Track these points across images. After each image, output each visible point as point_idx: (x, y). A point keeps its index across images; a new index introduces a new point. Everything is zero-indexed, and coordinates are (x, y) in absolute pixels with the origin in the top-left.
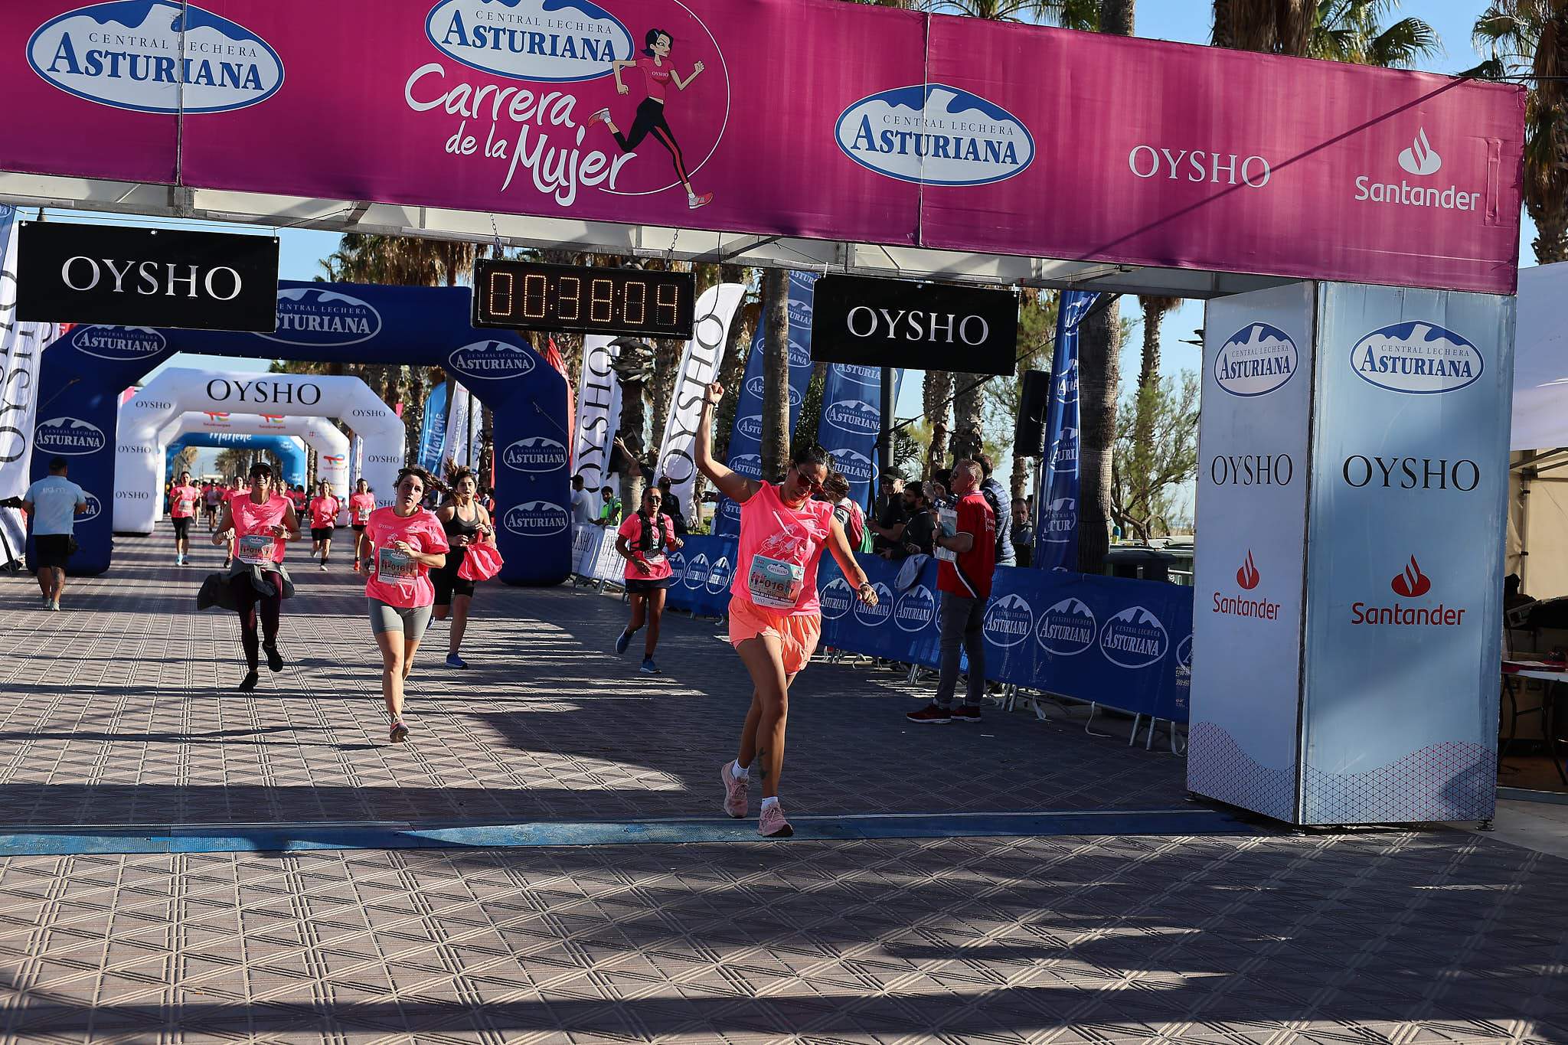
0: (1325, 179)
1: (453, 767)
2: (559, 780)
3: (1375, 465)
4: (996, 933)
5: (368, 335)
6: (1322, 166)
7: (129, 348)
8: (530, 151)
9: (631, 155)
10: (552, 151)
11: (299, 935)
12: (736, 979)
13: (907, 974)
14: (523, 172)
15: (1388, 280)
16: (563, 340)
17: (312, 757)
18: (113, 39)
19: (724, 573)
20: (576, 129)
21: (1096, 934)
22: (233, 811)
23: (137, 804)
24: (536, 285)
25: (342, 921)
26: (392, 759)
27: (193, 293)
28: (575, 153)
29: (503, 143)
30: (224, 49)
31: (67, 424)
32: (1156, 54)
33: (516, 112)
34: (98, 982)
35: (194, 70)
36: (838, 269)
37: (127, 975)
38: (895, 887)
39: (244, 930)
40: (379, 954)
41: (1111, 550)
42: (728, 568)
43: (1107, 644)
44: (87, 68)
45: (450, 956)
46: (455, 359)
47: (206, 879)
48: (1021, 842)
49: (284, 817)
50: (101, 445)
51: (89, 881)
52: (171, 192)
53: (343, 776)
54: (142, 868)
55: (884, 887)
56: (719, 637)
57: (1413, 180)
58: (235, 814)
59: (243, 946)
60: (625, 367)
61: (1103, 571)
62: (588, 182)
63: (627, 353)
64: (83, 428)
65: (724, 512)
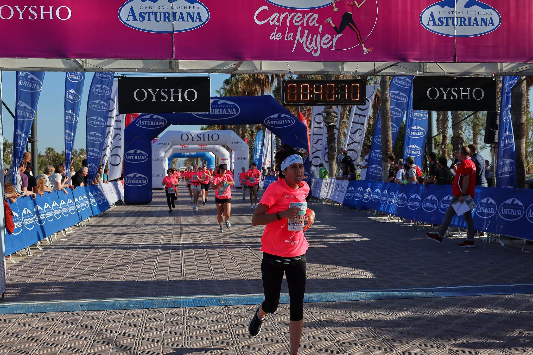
2: (320, 276)
5: (236, 114)
7: (155, 124)
8: (302, 37)
9: (340, 35)
10: (310, 36)
11: (232, 340)
14: (300, 45)
16: (304, 112)
17: (228, 269)
18: (148, 7)
19: (370, 194)
20: (319, 26)
22: (203, 290)
23: (168, 288)
24: (305, 88)
27: (180, 100)
28: (319, 36)
29: (292, 34)
30: (188, 8)
31: (135, 152)
33: (296, 22)
35: (177, 16)
36: (421, 74)
39: (212, 339)
40: (263, 348)
41: (527, 179)
42: (371, 192)
43: (529, 215)
44: (139, 19)
46: (266, 121)
47: (196, 318)
48: (508, 297)
49: (221, 292)
50: (147, 158)
51: (154, 319)
52: (170, 63)
53: (240, 276)
54: (173, 314)
56: (370, 218)
58: (204, 292)
59: (212, 345)
60: (328, 120)
61: (524, 187)
62: (325, 47)
63: (329, 115)
64: (141, 153)
65: (369, 171)
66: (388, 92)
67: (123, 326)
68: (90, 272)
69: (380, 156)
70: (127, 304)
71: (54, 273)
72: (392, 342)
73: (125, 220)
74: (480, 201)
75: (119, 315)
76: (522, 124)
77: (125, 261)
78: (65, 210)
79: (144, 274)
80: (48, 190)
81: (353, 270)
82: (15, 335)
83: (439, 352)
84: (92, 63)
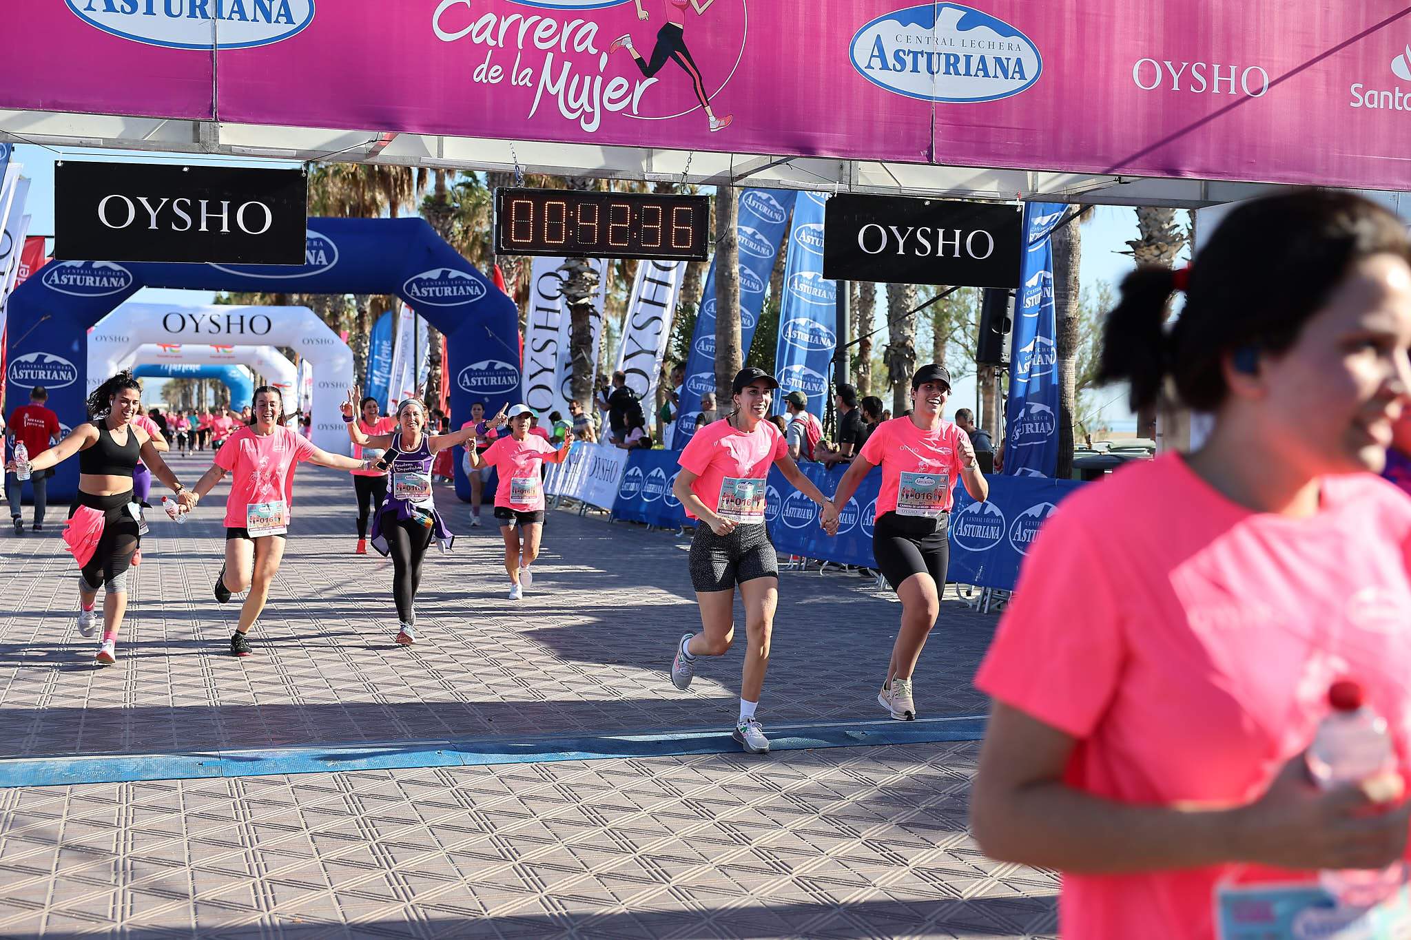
0: (1321, 88)
1: (470, 682)
2: (577, 694)
5: (326, 266)
6: (1319, 78)
7: (97, 284)
8: (554, 80)
9: (653, 80)
10: (577, 77)
11: (374, 857)
12: (815, 891)
13: (980, 881)
14: (549, 99)
15: (1383, 185)
16: (508, 266)
17: (332, 677)
20: (598, 56)
22: (273, 732)
23: (177, 728)
24: (555, 211)
25: (411, 841)
26: (409, 676)
27: (225, 229)
28: (599, 79)
29: (529, 71)
31: (41, 358)
33: (541, 40)
34: (192, 913)
35: (227, 5)
36: (845, 188)
39: (319, 854)
40: (459, 875)
41: (1077, 456)
44: (122, 6)
45: (529, 876)
46: (409, 288)
47: (266, 802)
50: (73, 378)
51: (152, 808)
52: (196, 128)
53: (367, 695)
54: (201, 793)
56: (682, 547)
57: (1405, 86)
58: (275, 736)
59: (323, 870)
60: (574, 291)
61: (1069, 476)
62: (612, 108)
63: (576, 277)
64: (55, 363)
65: (684, 430)
67: (71, 826)
70: (71, 769)
72: (778, 854)
74: (965, 510)
75: (55, 800)
76: (1069, 319)
79: (97, 692)
81: (657, 681)
83: (892, 874)
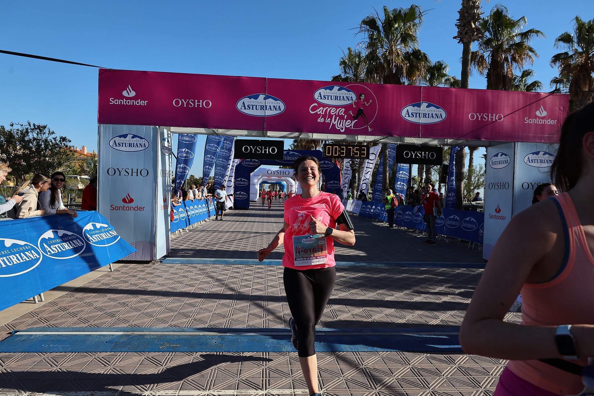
0: (517, 118)
2: (341, 253)
3: (530, 184)
4: (438, 289)
6: (516, 116)
7: (253, 164)
8: (335, 121)
9: (356, 120)
10: (340, 120)
12: (381, 296)
13: (419, 297)
14: (334, 125)
15: (533, 141)
18: (252, 102)
19: (374, 209)
20: (345, 115)
21: (462, 290)
22: (275, 257)
24: (336, 149)
27: (267, 153)
28: (345, 121)
29: (329, 119)
30: (274, 103)
31: (241, 179)
32: (475, 92)
33: (332, 113)
35: (268, 107)
36: (401, 143)
37: (256, 289)
38: (415, 278)
39: (278, 281)
41: (462, 205)
44: (247, 108)
47: (270, 270)
48: (443, 269)
50: (247, 184)
51: (248, 270)
52: (263, 132)
54: (258, 268)
55: (413, 278)
56: (373, 223)
57: (539, 118)
59: (278, 284)
60: (353, 166)
61: (461, 209)
62: (347, 127)
63: (353, 163)
64: (244, 180)
65: (374, 196)
66: (387, 151)
67: (232, 272)
68: (215, 245)
69: (380, 187)
70: (234, 262)
71: (195, 244)
72: (375, 288)
73: (234, 218)
75: (230, 267)
77: (233, 240)
78: (201, 211)
79: (244, 247)
80: (192, 199)
82: (175, 274)
84: (220, 131)
